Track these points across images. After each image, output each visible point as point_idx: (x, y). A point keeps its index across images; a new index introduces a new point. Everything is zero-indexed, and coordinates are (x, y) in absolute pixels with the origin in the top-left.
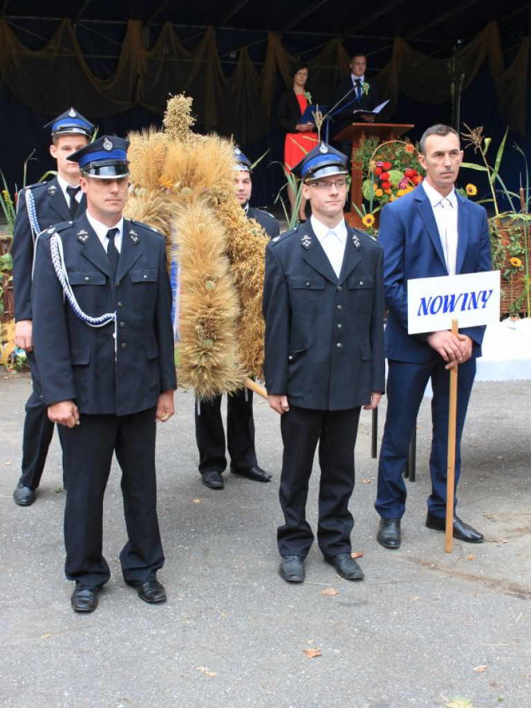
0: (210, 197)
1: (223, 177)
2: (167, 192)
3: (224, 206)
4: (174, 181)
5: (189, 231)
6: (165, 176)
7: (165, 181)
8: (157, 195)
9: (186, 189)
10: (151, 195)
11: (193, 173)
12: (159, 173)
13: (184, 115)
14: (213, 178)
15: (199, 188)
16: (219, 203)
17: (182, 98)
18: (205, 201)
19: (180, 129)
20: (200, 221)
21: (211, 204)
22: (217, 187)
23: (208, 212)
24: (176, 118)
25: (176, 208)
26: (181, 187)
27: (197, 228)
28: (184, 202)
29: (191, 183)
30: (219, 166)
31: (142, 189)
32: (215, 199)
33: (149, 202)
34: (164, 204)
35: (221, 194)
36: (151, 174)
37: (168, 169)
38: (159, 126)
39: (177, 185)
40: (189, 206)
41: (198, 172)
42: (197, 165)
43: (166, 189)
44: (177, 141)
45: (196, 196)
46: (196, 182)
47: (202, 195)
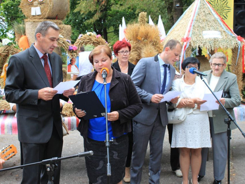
0: (153, 42)
1: (157, 36)
2: (140, 41)
3: (157, 45)
4: (142, 38)
5: (146, 53)
6: (139, 36)
7: (139, 38)
8: (137, 42)
9: (146, 40)
10: (135, 42)
11: (147, 35)
12: (137, 36)
13: (144, 18)
14: (154, 37)
15: (149, 40)
16: (156, 45)
17: (143, 13)
18: (151, 44)
19: (143, 22)
20: (150, 50)
21: (153, 45)
22: (155, 39)
23: (152, 47)
24: (142, 19)
25: (143, 46)
26: (144, 39)
27: (149, 52)
28: (145, 44)
29: (147, 38)
30: (155, 33)
31: (132, 41)
32: (155, 43)
33: (134, 44)
34: (139, 45)
35: (156, 42)
36: (134, 36)
37: (140, 34)
38: (137, 22)
39: (143, 39)
40: (146, 45)
41: (149, 35)
42: (149, 32)
43: (139, 40)
44: (142, 26)
45: (148, 42)
46: (149, 38)
47: (150, 42)
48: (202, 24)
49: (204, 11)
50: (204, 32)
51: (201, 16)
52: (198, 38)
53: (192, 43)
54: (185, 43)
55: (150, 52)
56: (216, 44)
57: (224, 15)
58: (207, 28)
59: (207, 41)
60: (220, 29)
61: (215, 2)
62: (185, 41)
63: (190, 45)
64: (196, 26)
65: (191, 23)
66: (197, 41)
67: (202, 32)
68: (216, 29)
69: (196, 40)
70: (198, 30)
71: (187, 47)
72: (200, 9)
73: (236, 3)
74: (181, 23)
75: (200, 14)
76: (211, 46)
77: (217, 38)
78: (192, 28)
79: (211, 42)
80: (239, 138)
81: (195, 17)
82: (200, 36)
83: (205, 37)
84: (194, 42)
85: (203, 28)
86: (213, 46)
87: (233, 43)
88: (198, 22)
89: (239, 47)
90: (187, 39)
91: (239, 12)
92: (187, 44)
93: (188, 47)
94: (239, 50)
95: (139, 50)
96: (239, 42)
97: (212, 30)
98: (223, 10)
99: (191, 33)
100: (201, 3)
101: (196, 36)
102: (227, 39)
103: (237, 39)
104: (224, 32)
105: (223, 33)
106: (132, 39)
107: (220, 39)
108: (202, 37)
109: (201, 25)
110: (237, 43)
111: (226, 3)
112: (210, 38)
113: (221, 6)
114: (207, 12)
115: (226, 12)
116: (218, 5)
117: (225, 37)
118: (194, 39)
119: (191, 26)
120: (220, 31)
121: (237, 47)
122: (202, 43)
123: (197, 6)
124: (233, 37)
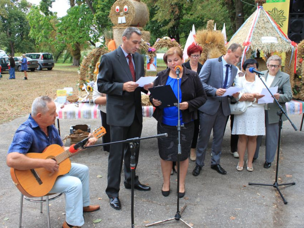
1: (222, 41)
3: (223, 48)
4: (209, 42)
5: (213, 54)
6: (207, 40)
7: (207, 41)
8: (205, 45)
9: (212, 44)
10: (203, 46)
11: (214, 39)
12: (205, 40)
13: (212, 25)
14: (219, 41)
15: (216, 43)
17: (211, 21)
18: (217, 47)
19: (211, 29)
20: (216, 52)
21: (219, 48)
22: (220, 43)
23: (218, 50)
24: (209, 26)
25: (210, 49)
26: (211, 43)
28: (212, 47)
29: (214, 42)
30: (221, 38)
31: (201, 44)
32: (220, 47)
34: (206, 48)
35: (221, 45)
36: (203, 40)
37: (207, 38)
38: (205, 28)
39: (210, 43)
40: (213, 48)
41: (215, 39)
42: (215, 37)
43: (207, 44)
44: (210, 32)
45: (215, 45)
46: (215, 42)
47: (216, 45)
48: (261, 30)
49: (263, 20)
50: (263, 38)
51: (260, 24)
52: (257, 43)
53: (252, 46)
54: (246, 47)
55: (216, 54)
56: (272, 48)
57: (280, 24)
58: (266, 34)
59: (265, 45)
60: (277, 35)
61: (272, 12)
62: (246, 45)
63: (250, 49)
64: (256, 32)
65: (252, 30)
66: (257, 45)
67: (261, 37)
68: (273, 35)
69: (255, 44)
70: (257, 36)
71: (247, 50)
72: (260, 17)
73: (291, 13)
74: (242, 29)
75: (260, 22)
76: (268, 49)
77: (274, 43)
78: (252, 33)
79: (268, 46)
80: (288, 129)
81: (255, 25)
82: (259, 41)
83: (263, 42)
84: (254, 46)
85: (262, 35)
86: (269, 49)
87: (288, 47)
88: (257, 29)
89: (293, 51)
90: (248, 43)
91: (294, 21)
92: (247, 47)
93: (249, 50)
94: (292, 54)
95: (207, 52)
96: (293, 46)
97: (269, 36)
98: (279, 19)
99: (251, 38)
100: (260, 12)
101: (255, 41)
102: (282, 44)
103: (291, 44)
104: (280, 37)
105: (279, 39)
106: (201, 42)
107: (276, 43)
108: (260, 42)
109: (260, 32)
110: (290, 48)
111: (282, 13)
112: (267, 43)
113: (278, 16)
114: (266, 21)
115: (282, 21)
116: (275, 14)
117: (281, 42)
118: (254, 43)
119: (251, 32)
120: (276, 37)
121: (291, 51)
122: (260, 47)
123: (257, 15)
124: (288, 42)
